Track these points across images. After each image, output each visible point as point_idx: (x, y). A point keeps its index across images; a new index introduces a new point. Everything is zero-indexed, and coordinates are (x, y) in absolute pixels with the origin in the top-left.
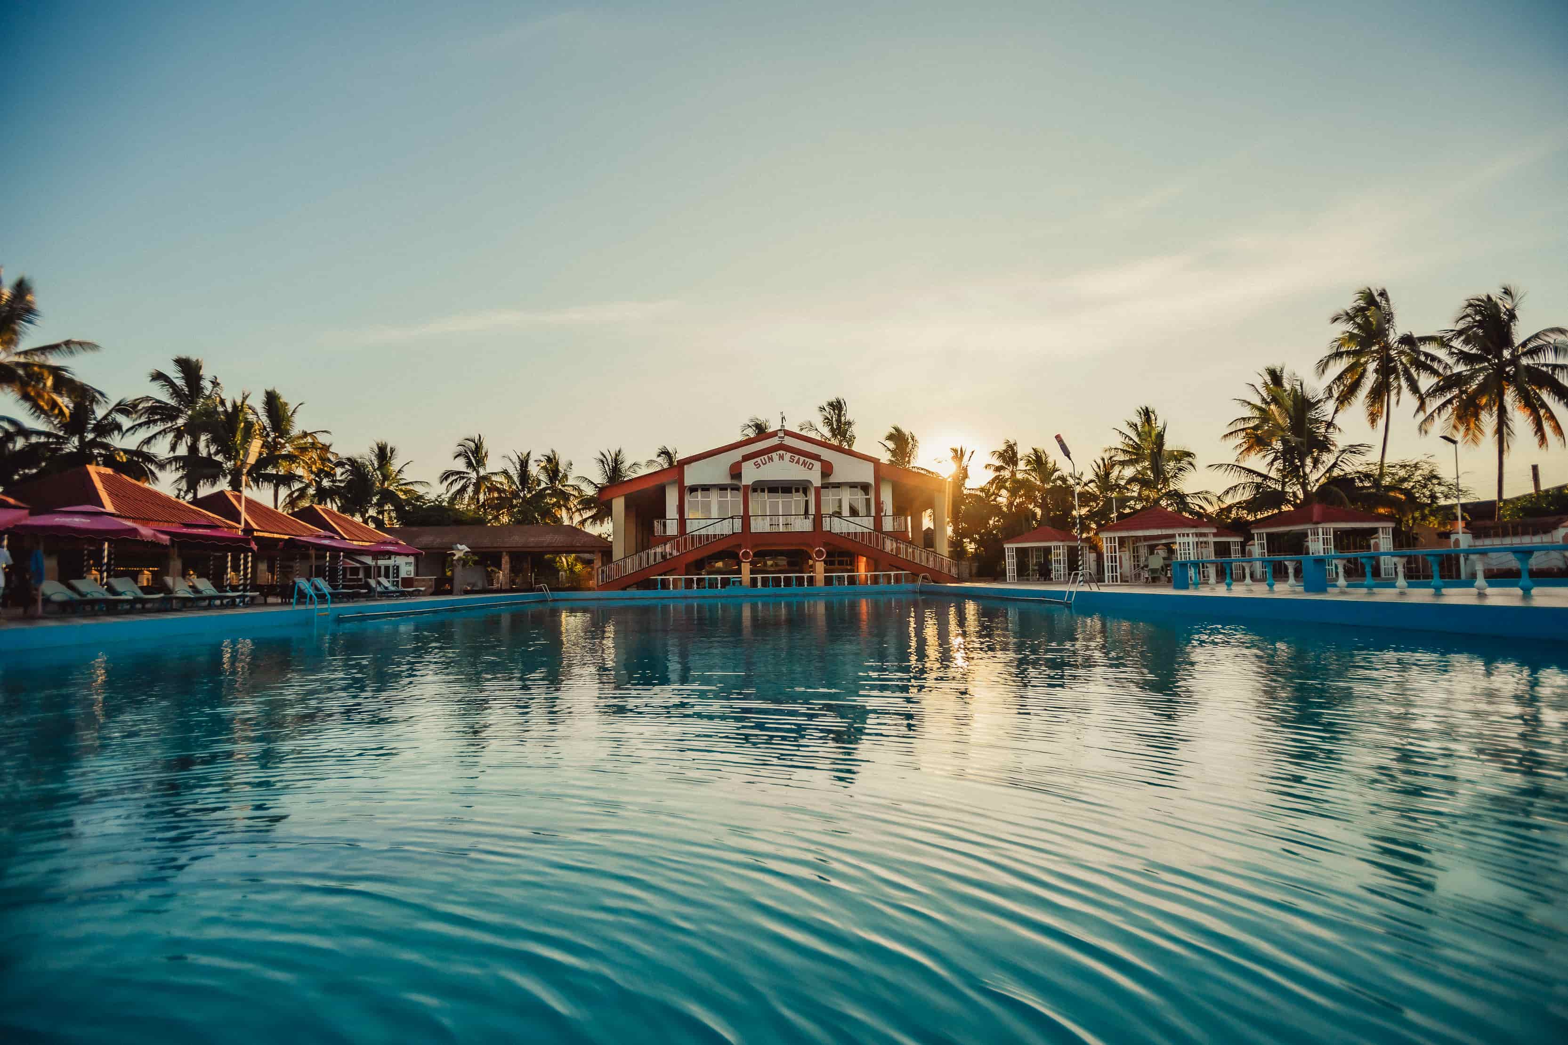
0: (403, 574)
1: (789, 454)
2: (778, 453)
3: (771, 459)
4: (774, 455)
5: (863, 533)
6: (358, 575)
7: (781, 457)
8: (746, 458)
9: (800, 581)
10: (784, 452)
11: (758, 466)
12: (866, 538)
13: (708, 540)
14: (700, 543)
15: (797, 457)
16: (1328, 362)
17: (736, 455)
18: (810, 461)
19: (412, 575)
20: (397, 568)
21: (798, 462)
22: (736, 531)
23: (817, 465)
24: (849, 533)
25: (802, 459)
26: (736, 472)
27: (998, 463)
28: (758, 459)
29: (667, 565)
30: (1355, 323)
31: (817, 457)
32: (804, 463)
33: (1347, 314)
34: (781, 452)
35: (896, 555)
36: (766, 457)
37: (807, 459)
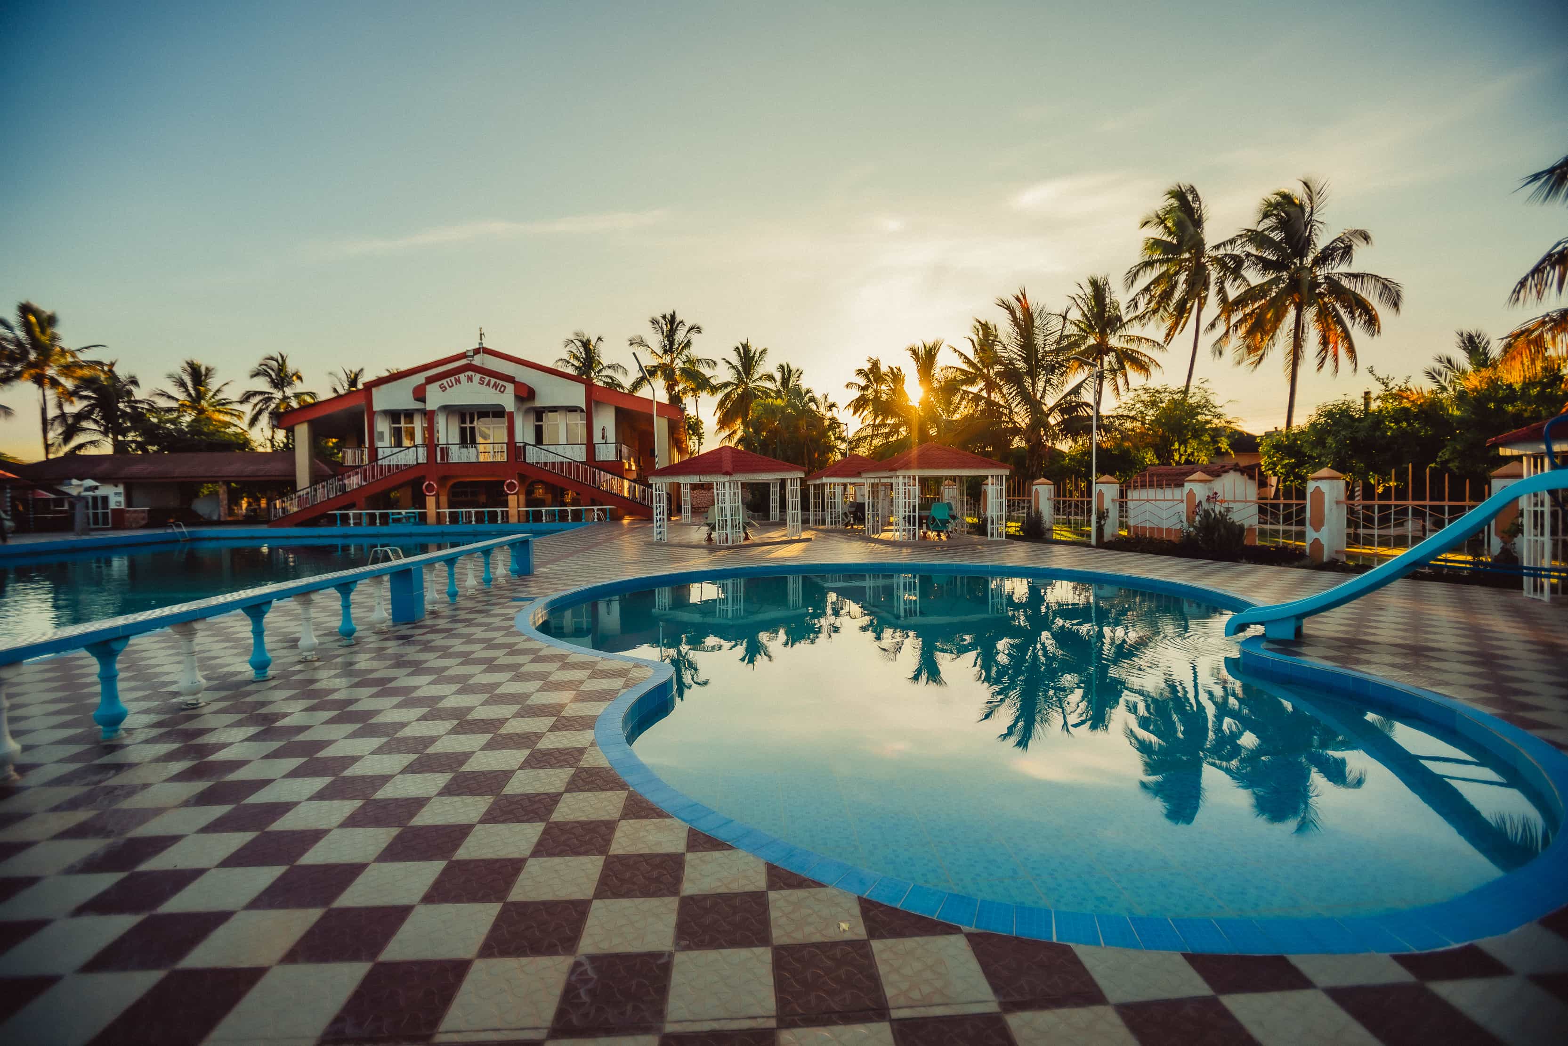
0: (112, 505)
1: (478, 376)
2: (466, 374)
3: (458, 381)
4: (462, 377)
5: (562, 463)
6: (63, 506)
7: (470, 379)
8: (430, 380)
9: (493, 517)
10: (473, 374)
11: (443, 388)
12: (566, 468)
13: (389, 471)
14: (381, 474)
15: (487, 378)
16: (1138, 271)
17: (420, 378)
18: (502, 383)
19: (123, 507)
20: (105, 499)
21: (488, 384)
22: (420, 461)
23: (510, 387)
24: (546, 463)
25: (493, 380)
26: (419, 394)
27: (863, 382)
28: (444, 381)
29: (348, 500)
30: (1166, 227)
31: (510, 379)
32: (496, 386)
33: (1158, 216)
34: (470, 373)
35: (599, 488)
36: (453, 379)
37: (498, 381)
